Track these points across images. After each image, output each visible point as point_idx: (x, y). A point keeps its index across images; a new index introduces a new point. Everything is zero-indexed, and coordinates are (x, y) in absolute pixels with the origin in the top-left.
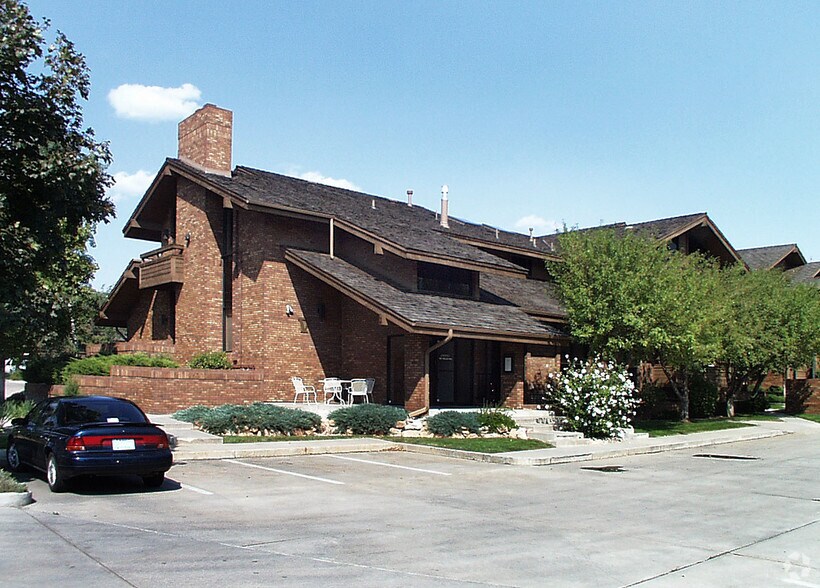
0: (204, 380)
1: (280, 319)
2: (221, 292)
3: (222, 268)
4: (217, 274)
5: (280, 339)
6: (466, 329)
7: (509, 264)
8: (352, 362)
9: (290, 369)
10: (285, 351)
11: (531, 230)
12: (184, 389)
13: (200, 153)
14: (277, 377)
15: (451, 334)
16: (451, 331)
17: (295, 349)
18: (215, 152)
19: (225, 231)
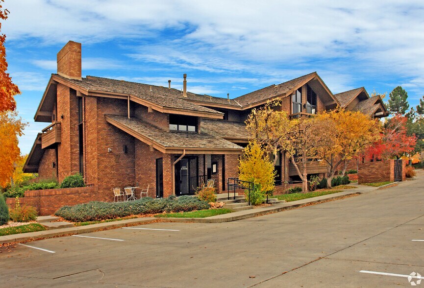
0: (69, 194)
1: (105, 156)
2: (78, 145)
3: (78, 131)
4: (76, 135)
5: (106, 167)
6: (192, 149)
7: (215, 111)
8: (140, 177)
9: (111, 183)
10: (108, 174)
11: (228, 95)
12: (60, 200)
13: (66, 69)
14: (105, 189)
15: (185, 153)
16: (184, 150)
17: (113, 172)
18: (73, 67)
19: (79, 110)
